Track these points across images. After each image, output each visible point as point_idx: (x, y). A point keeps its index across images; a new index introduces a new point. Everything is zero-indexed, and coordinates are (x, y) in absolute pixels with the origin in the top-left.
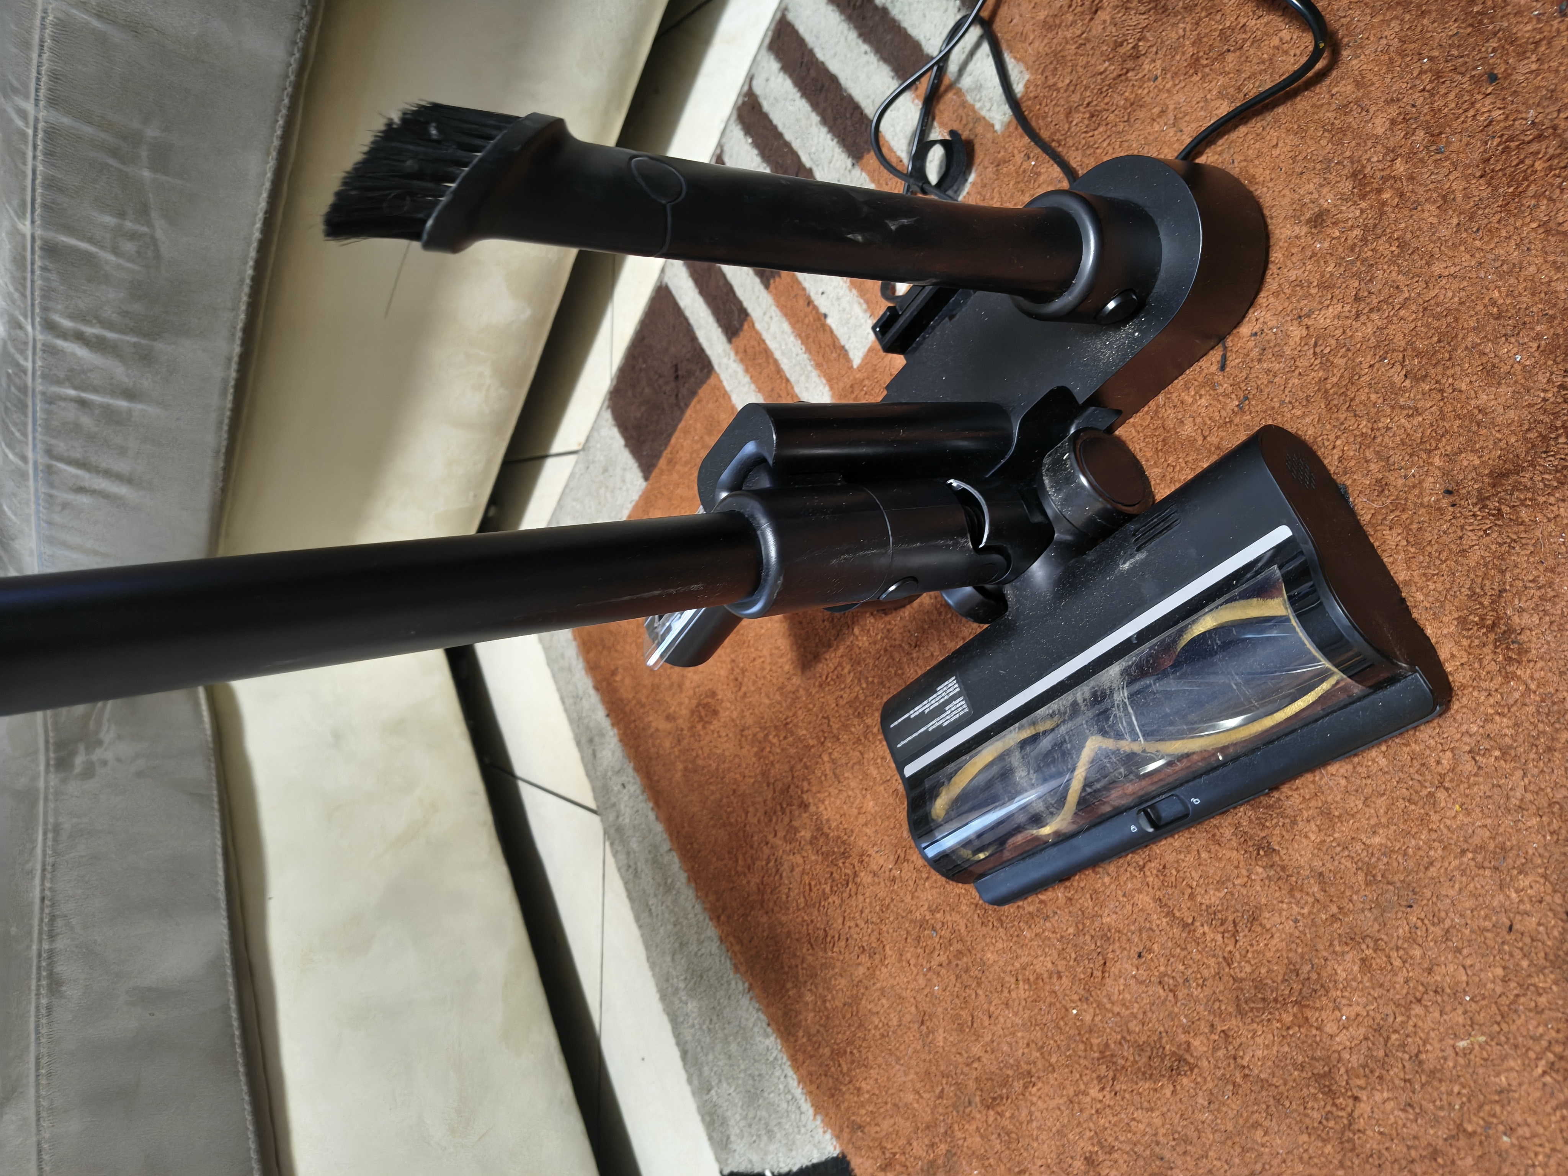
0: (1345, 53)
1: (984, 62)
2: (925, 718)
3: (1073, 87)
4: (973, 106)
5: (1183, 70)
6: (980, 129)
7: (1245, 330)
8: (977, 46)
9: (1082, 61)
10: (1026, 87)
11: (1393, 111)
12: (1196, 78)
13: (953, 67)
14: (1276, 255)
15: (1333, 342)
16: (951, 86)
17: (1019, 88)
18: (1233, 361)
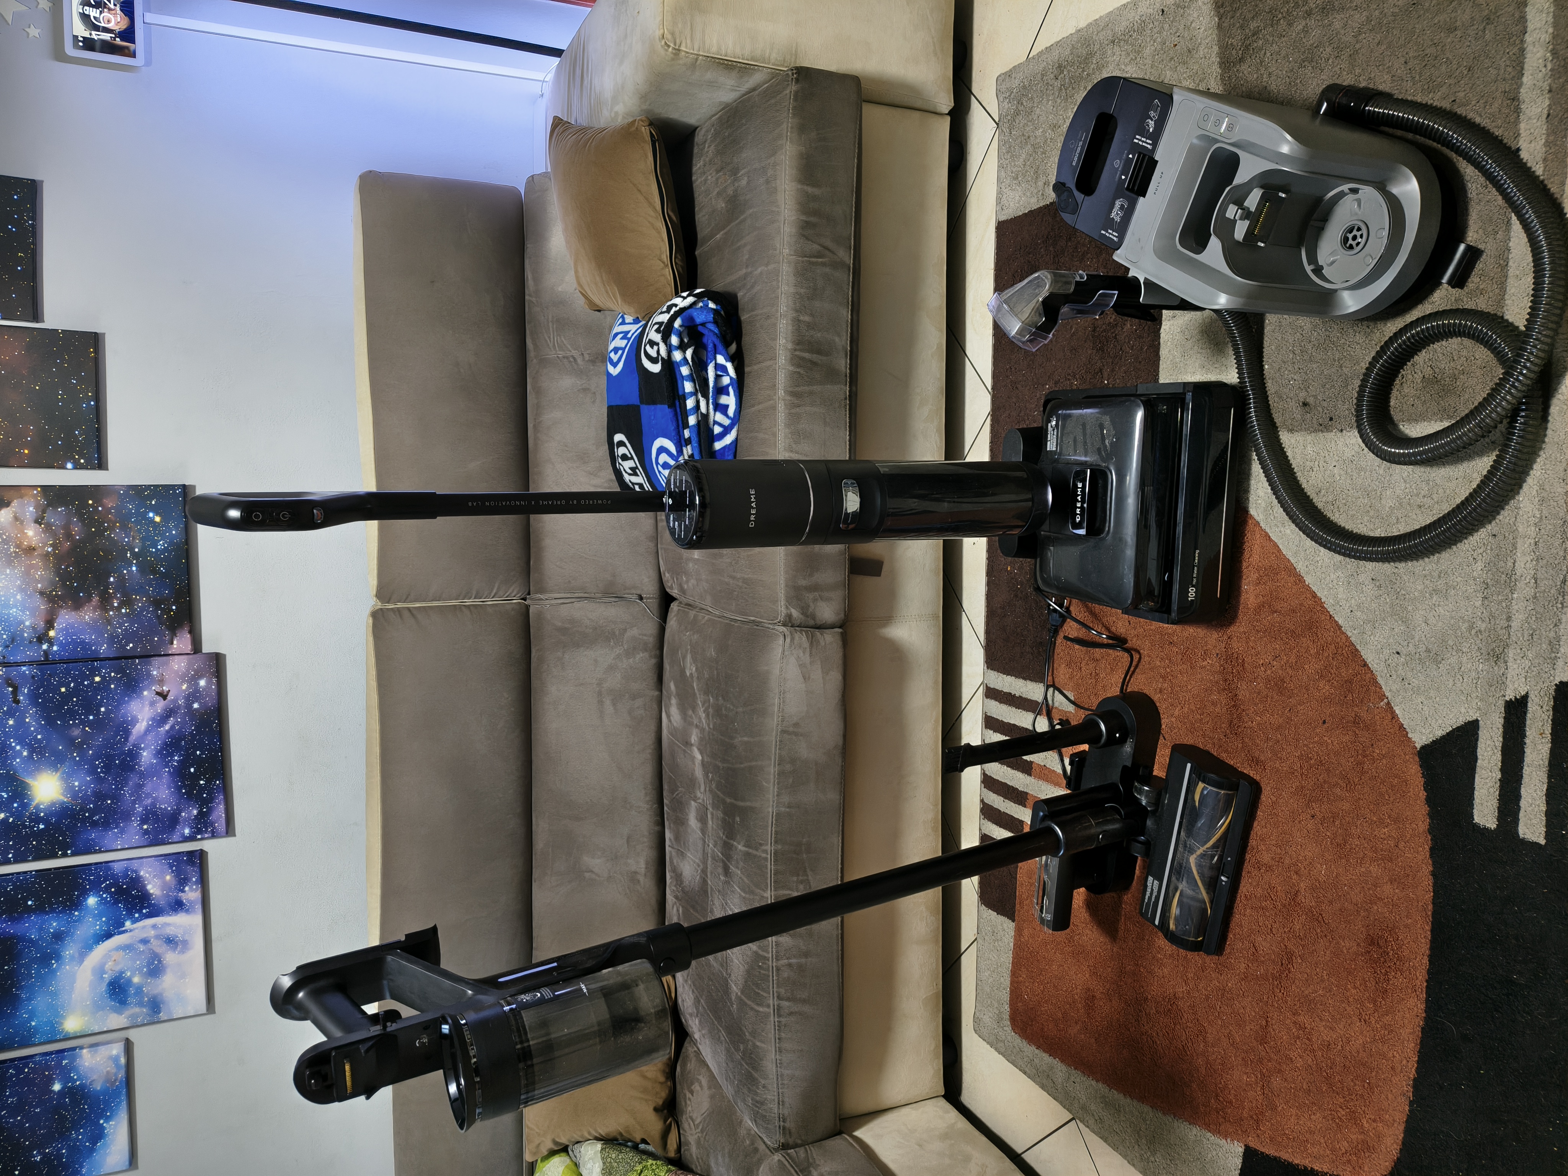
0: (1142, 651)
1: (1059, 697)
2: (1150, 898)
3: (1086, 690)
4: (1062, 710)
5: (1108, 672)
6: (1068, 715)
7: (1163, 727)
8: (1054, 692)
9: (1084, 682)
10: (1073, 696)
11: (1158, 659)
12: (1112, 673)
13: (1050, 702)
14: (1158, 704)
15: (1181, 717)
16: (1052, 707)
17: (1072, 698)
18: (1166, 736)
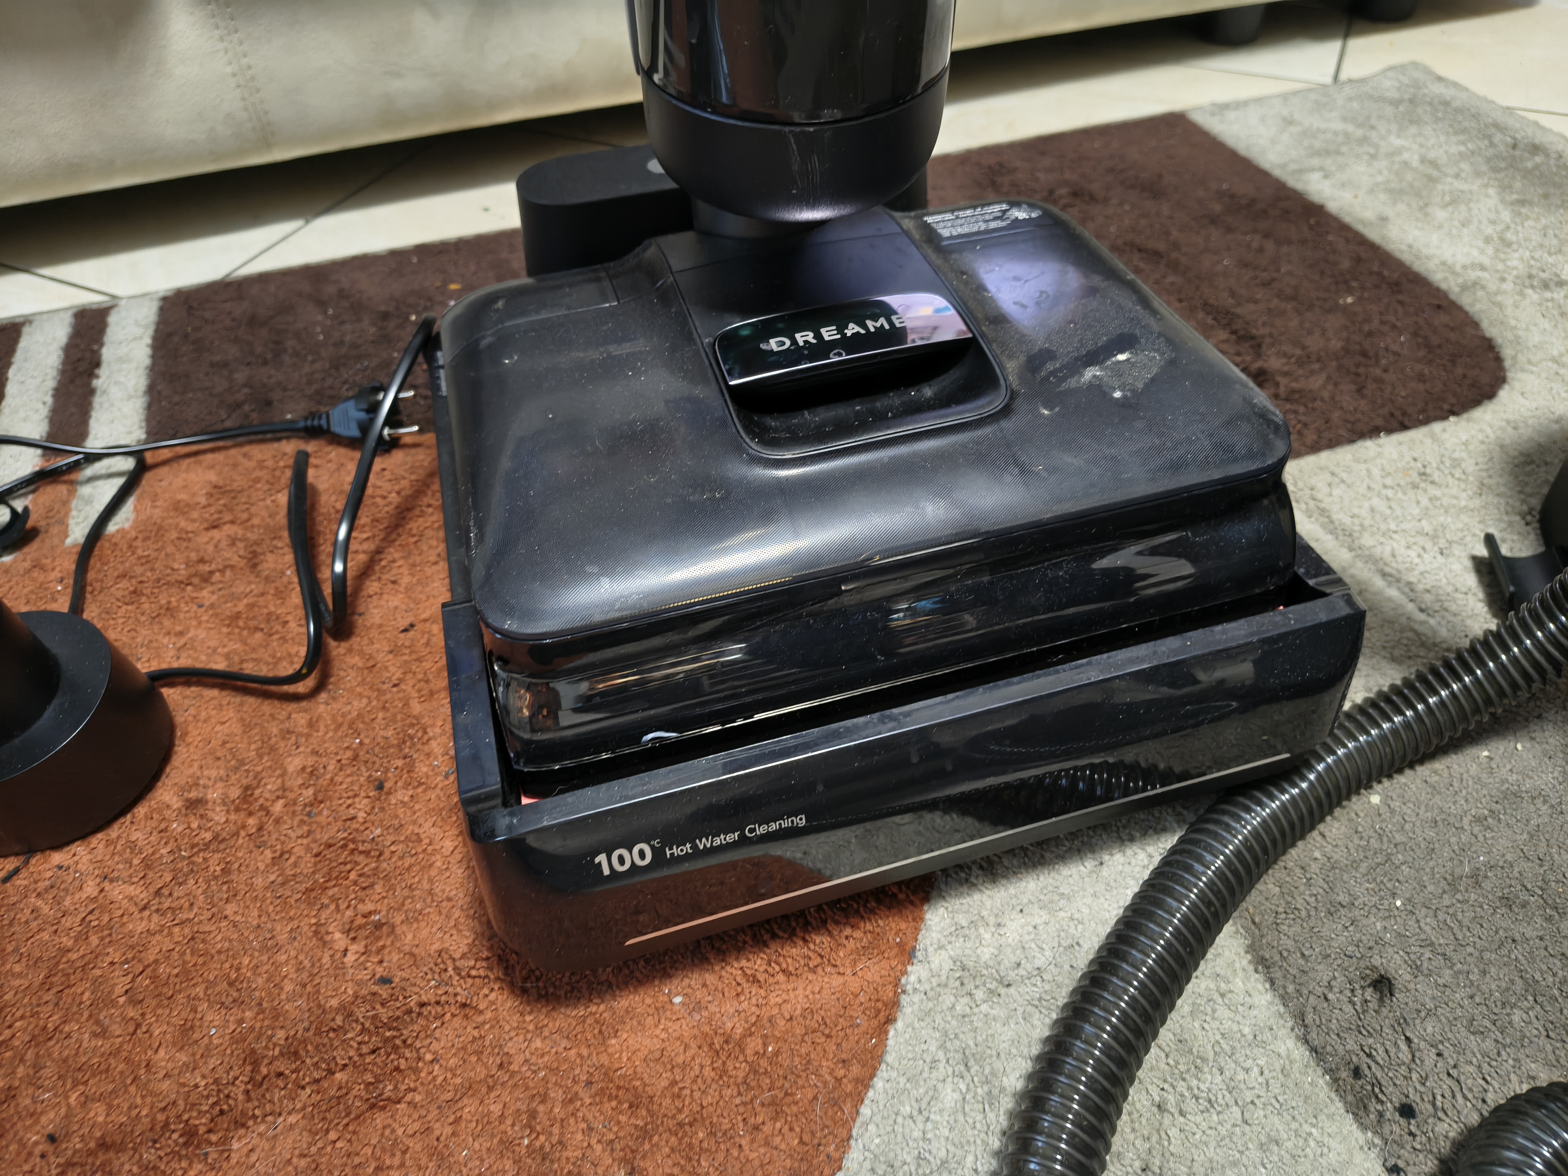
0: (323, 696)
1: (108, 490)
3: (147, 561)
4: (70, 510)
5: (223, 617)
6: (54, 530)
7: (57, 858)
9: (170, 549)
10: (118, 531)
11: (310, 761)
12: (225, 630)
14: (141, 810)
15: (106, 918)
16: (72, 482)
17: (112, 527)
18: (20, 880)
